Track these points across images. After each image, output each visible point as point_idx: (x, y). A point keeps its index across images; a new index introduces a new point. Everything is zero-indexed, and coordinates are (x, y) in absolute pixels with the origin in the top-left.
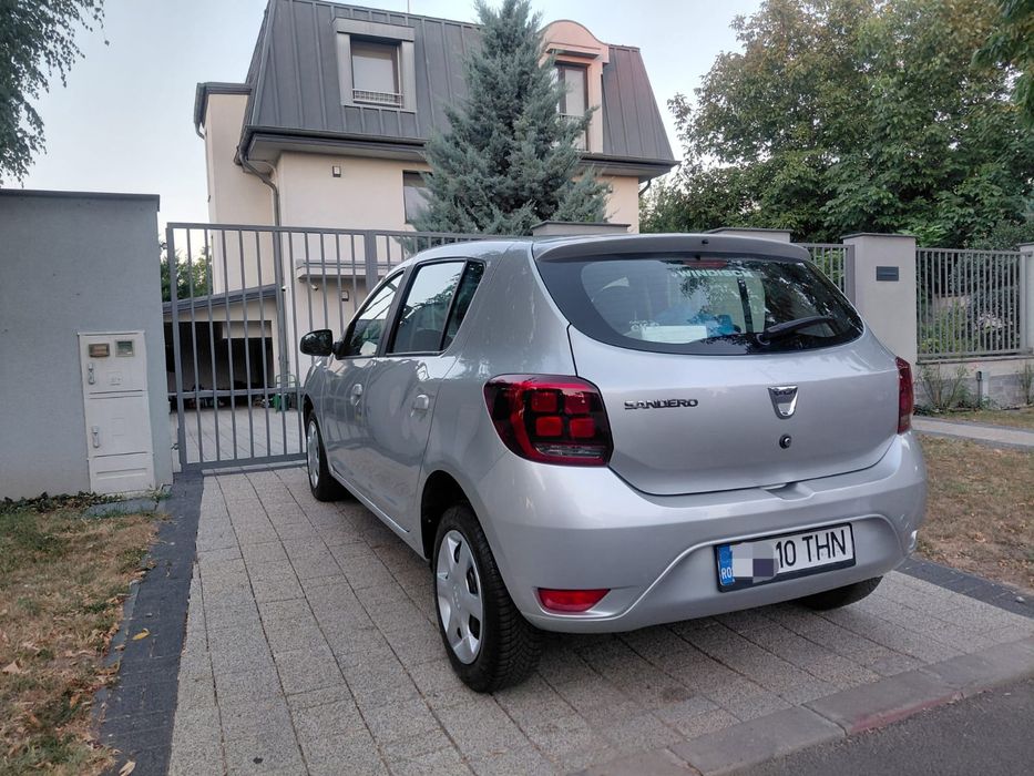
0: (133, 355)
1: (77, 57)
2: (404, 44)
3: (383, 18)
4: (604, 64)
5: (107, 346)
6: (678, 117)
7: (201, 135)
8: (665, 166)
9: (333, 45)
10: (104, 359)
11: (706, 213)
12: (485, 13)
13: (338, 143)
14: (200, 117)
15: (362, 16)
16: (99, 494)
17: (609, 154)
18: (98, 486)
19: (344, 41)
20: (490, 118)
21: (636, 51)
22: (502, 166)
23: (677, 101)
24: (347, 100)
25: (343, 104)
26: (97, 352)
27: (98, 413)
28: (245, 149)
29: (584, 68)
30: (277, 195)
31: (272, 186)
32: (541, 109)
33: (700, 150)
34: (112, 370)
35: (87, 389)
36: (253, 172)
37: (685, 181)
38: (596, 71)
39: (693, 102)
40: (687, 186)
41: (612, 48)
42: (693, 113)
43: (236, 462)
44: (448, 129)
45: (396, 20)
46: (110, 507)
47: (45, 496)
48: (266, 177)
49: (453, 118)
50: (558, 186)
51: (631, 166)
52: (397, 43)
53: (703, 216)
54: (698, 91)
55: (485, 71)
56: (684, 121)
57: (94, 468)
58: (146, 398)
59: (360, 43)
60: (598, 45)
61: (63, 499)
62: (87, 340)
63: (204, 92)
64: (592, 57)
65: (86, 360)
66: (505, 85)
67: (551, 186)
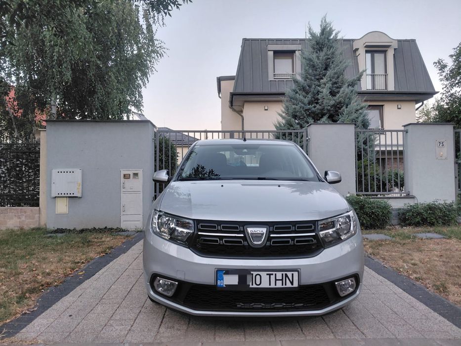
0: (138, 178)
1: (155, 72)
2: (296, 52)
3: (288, 42)
4: (395, 49)
5: (130, 175)
6: (440, 70)
7: (220, 97)
8: (430, 94)
9: (266, 55)
10: (128, 179)
11: (457, 117)
12: (312, 34)
13: (265, 96)
14: (219, 91)
15: (279, 42)
16: (123, 228)
17: (397, 90)
18: (123, 226)
19: (271, 54)
20: (311, 80)
21: (414, 41)
22: (315, 101)
23: (439, 62)
24: (271, 78)
25: (269, 80)
26: (126, 177)
27: (125, 199)
28: (231, 102)
29: (385, 52)
30: (243, 119)
31: (242, 116)
32: (335, 73)
33: (452, 86)
34: (131, 183)
35: (122, 190)
36: (234, 110)
37: (446, 101)
38: (390, 54)
39: (450, 64)
40: (447, 104)
41: (399, 41)
42: (448, 68)
44: (294, 86)
45: (294, 42)
46: (126, 234)
47: (106, 228)
48: (240, 112)
49: (296, 81)
50: (342, 107)
51: (413, 96)
52: (293, 52)
53: (456, 119)
54: (451, 56)
55: (310, 60)
56: (444, 72)
57: (123, 218)
58: (142, 194)
59: (278, 54)
60: (391, 41)
61: (112, 229)
62: (123, 173)
63: (220, 80)
64: (388, 46)
65: (122, 179)
66: (318, 65)
67: (338, 107)
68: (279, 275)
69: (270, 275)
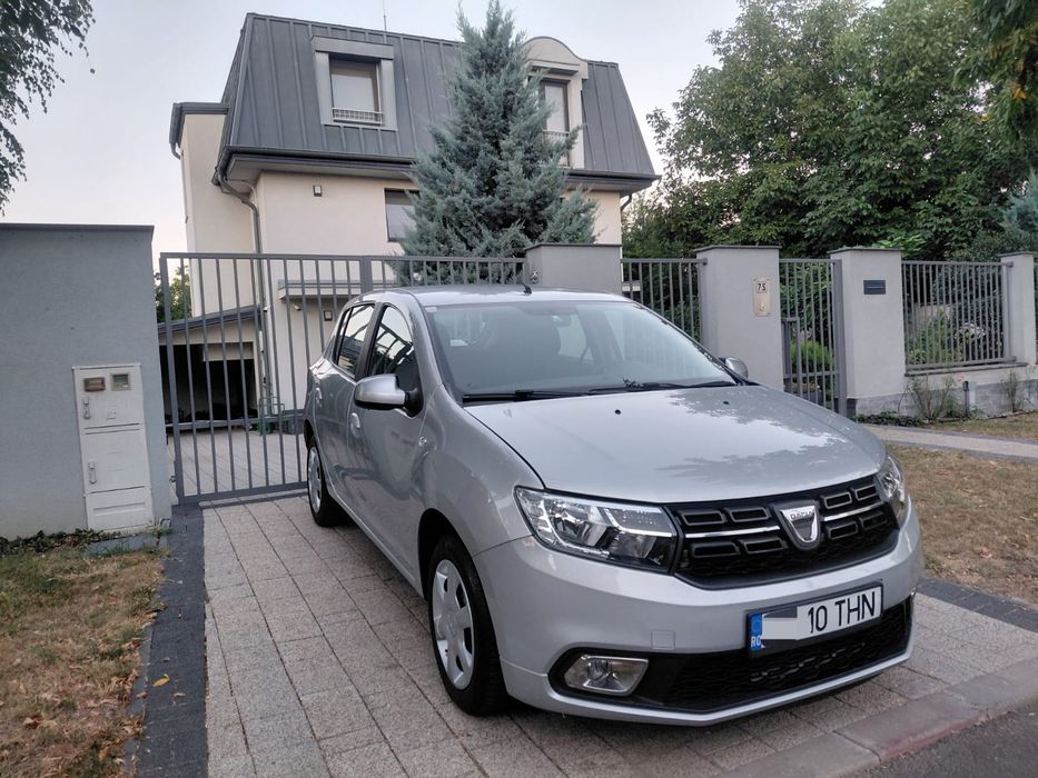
0: (128, 389)
1: (57, 82)
2: (383, 62)
3: (361, 37)
4: (584, 81)
5: (103, 380)
6: (657, 131)
7: (176, 155)
8: (646, 180)
9: (311, 63)
10: (100, 393)
11: (687, 226)
12: (468, 32)
13: (317, 162)
14: (176, 137)
15: (340, 34)
16: (96, 530)
17: (590, 169)
18: (95, 522)
19: (323, 60)
20: (476, 137)
21: (614, 66)
22: (489, 186)
23: (656, 115)
24: (327, 119)
25: (323, 122)
26: (94, 386)
27: (95, 448)
28: (224, 169)
29: (564, 84)
30: (257, 215)
31: (252, 206)
32: (528, 128)
33: (679, 164)
34: (108, 404)
35: (83, 423)
36: (232, 192)
37: (665, 195)
38: (575, 88)
39: (672, 116)
40: (667, 199)
41: (591, 63)
42: (672, 127)
43: (235, 493)
44: (434, 150)
45: (374, 38)
46: (111, 545)
47: (41, 534)
48: (245, 197)
49: (439, 139)
50: (546, 205)
51: (613, 181)
52: (375, 62)
53: (685, 230)
54: (676, 105)
55: (470, 91)
56: (663, 135)
57: (91, 503)
58: (143, 432)
59: (340, 61)
60: (578, 62)
61: (60, 537)
62: (81, 375)
63: (181, 112)
64: (571, 73)
65: (81, 394)
66: (491, 105)
67: (539, 205)
68: (854, 599)
69: (839, 603)
